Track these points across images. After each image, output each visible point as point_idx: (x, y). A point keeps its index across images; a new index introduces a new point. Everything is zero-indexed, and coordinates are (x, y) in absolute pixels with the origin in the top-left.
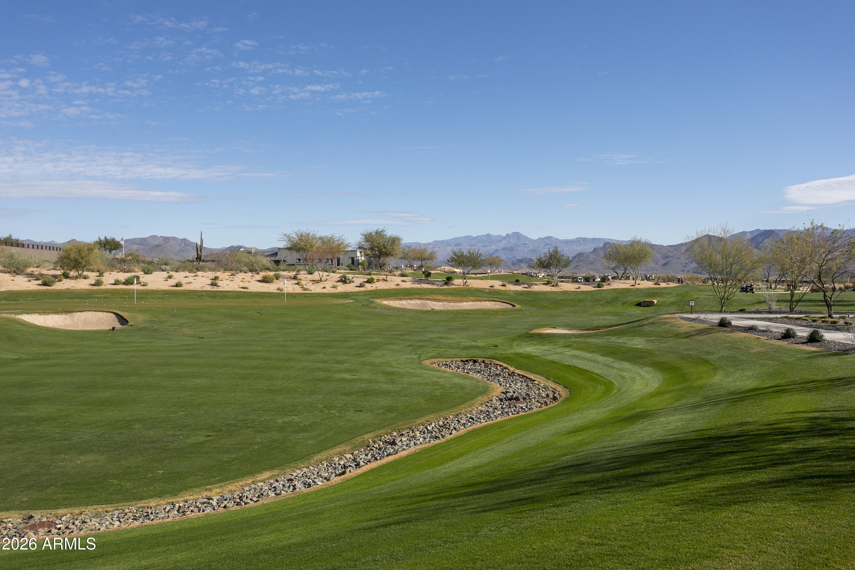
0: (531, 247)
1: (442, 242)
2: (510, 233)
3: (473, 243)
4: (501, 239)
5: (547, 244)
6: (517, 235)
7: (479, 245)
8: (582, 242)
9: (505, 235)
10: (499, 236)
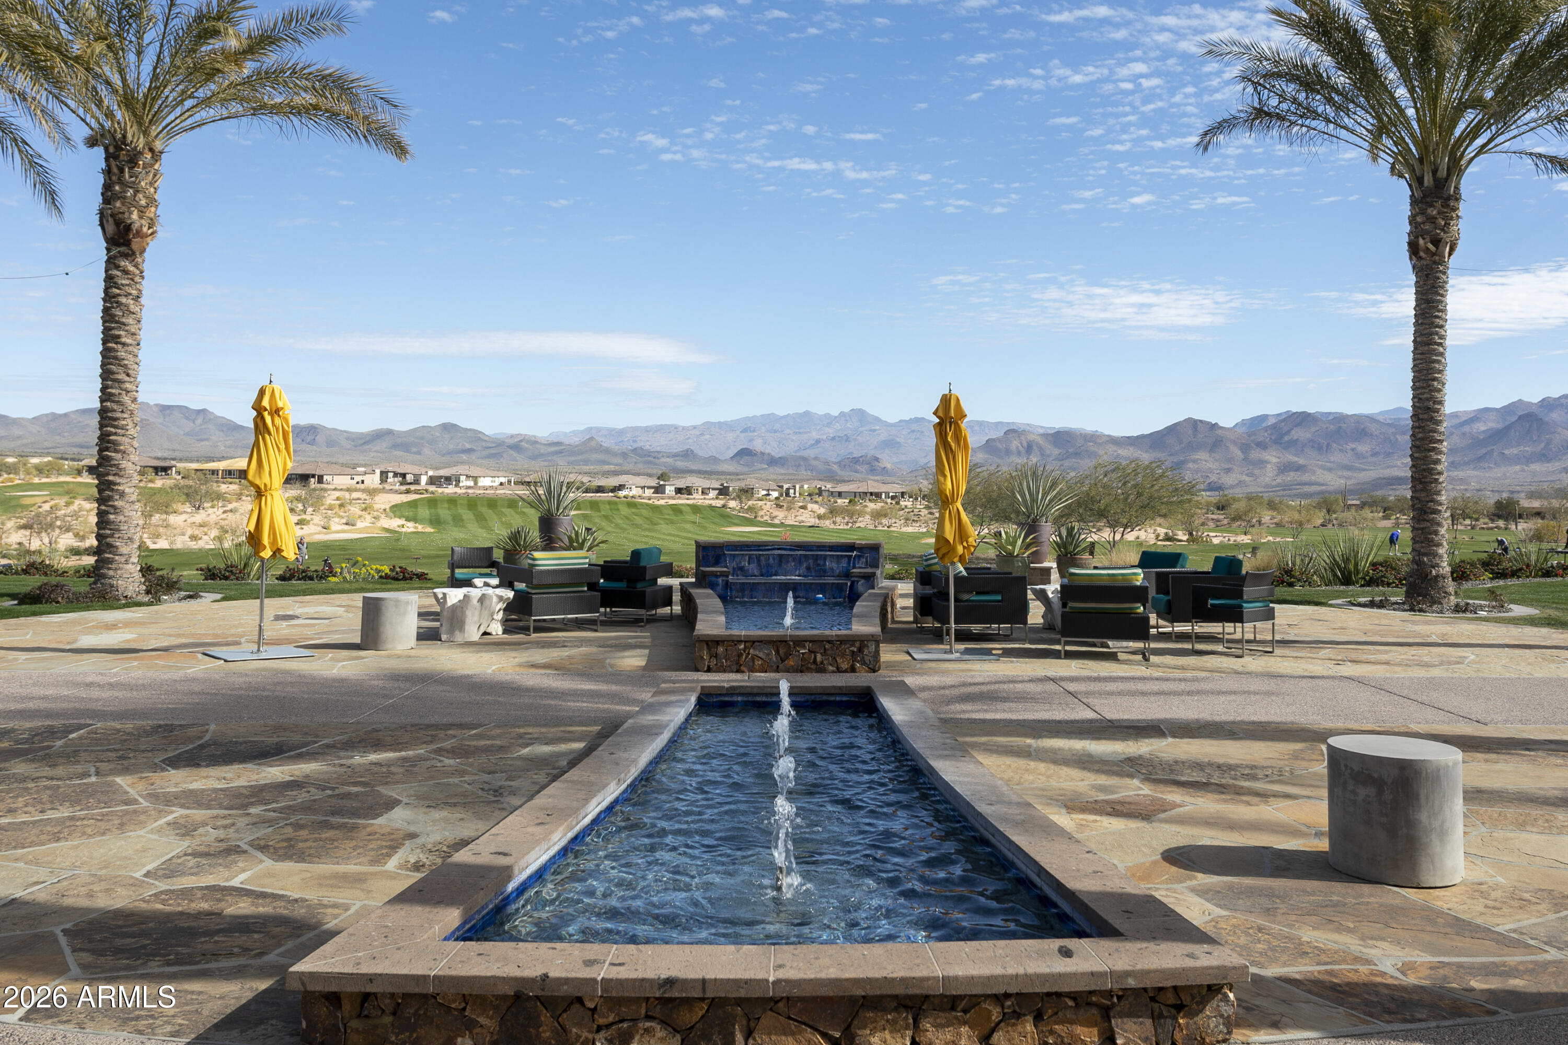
0: (884, 436)
1: (720, 425)
2: (847, 410)
3: (777, 427)
4: (829, 420)
5: (913, 431)
6: (861, 414)
7: (788, 431)
8: (977, 428)
9: (836, 414)
10: (827, 416)
